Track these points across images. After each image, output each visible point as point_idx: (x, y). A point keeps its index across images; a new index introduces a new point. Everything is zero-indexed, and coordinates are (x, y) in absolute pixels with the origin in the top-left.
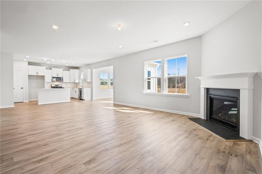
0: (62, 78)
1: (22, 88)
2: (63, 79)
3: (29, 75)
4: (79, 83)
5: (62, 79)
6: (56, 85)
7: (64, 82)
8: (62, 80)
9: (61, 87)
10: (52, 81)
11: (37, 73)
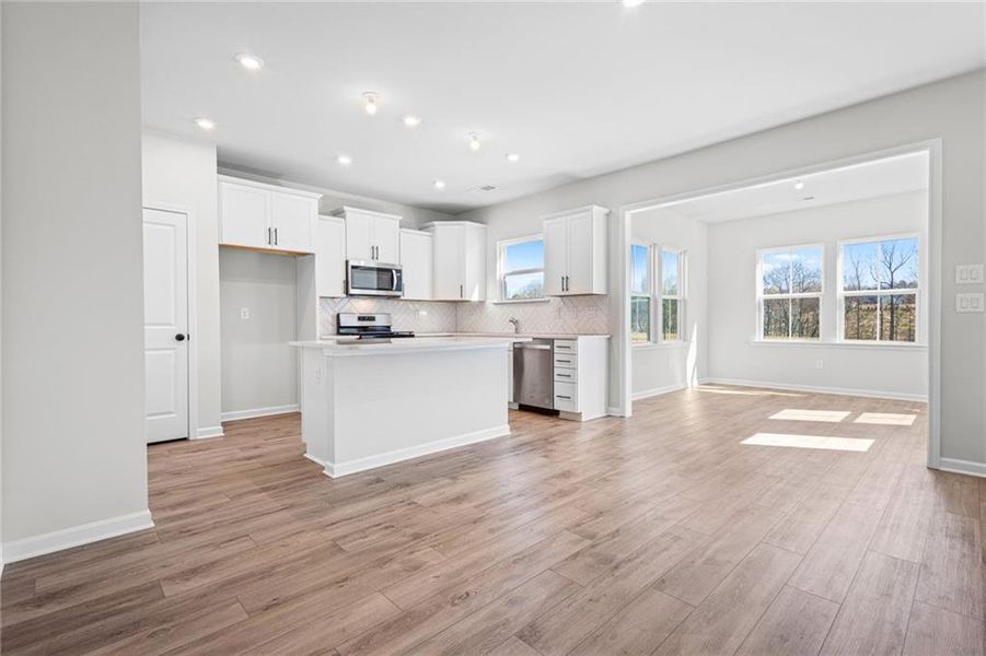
0: (399, 271)
1: (180, 338)
2: (404, 282)
3: (222, 247)
4: (482, 303)
5: (400, 279)
6: (360, 319)
7: (406, 298)
8: (399, 288)
9: (386, 333)
10: (347, 292)
11: (272, 234)
